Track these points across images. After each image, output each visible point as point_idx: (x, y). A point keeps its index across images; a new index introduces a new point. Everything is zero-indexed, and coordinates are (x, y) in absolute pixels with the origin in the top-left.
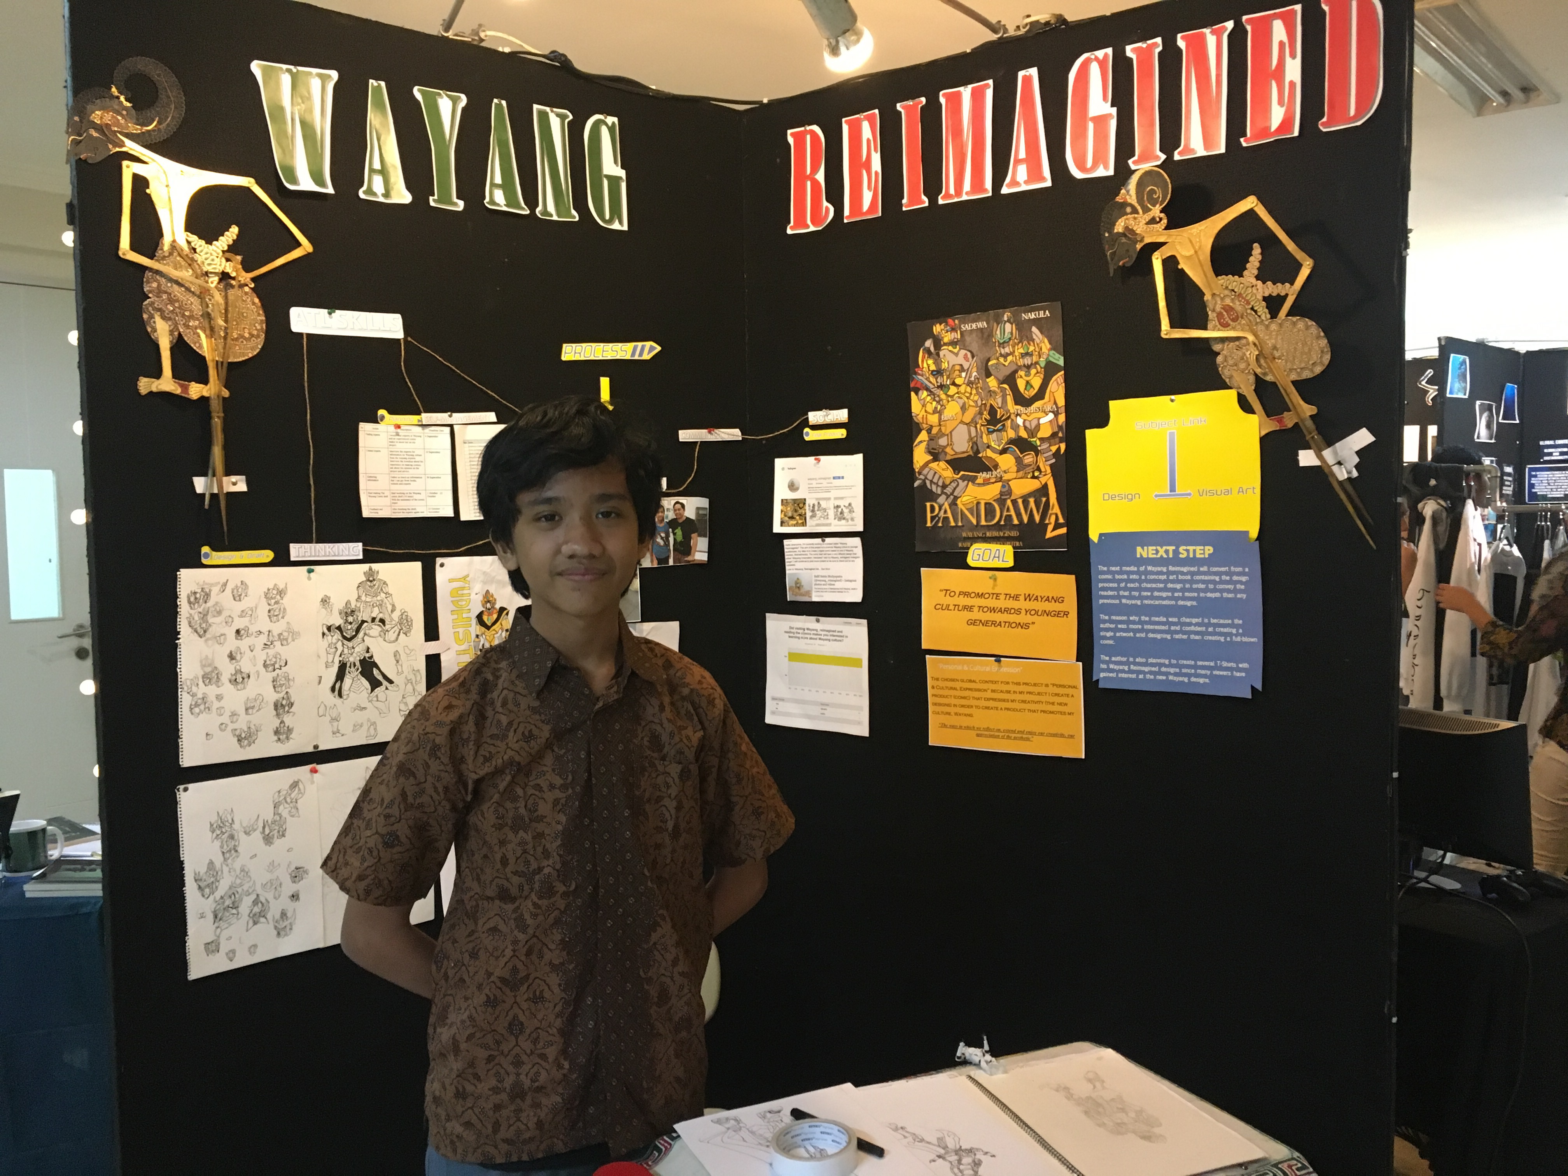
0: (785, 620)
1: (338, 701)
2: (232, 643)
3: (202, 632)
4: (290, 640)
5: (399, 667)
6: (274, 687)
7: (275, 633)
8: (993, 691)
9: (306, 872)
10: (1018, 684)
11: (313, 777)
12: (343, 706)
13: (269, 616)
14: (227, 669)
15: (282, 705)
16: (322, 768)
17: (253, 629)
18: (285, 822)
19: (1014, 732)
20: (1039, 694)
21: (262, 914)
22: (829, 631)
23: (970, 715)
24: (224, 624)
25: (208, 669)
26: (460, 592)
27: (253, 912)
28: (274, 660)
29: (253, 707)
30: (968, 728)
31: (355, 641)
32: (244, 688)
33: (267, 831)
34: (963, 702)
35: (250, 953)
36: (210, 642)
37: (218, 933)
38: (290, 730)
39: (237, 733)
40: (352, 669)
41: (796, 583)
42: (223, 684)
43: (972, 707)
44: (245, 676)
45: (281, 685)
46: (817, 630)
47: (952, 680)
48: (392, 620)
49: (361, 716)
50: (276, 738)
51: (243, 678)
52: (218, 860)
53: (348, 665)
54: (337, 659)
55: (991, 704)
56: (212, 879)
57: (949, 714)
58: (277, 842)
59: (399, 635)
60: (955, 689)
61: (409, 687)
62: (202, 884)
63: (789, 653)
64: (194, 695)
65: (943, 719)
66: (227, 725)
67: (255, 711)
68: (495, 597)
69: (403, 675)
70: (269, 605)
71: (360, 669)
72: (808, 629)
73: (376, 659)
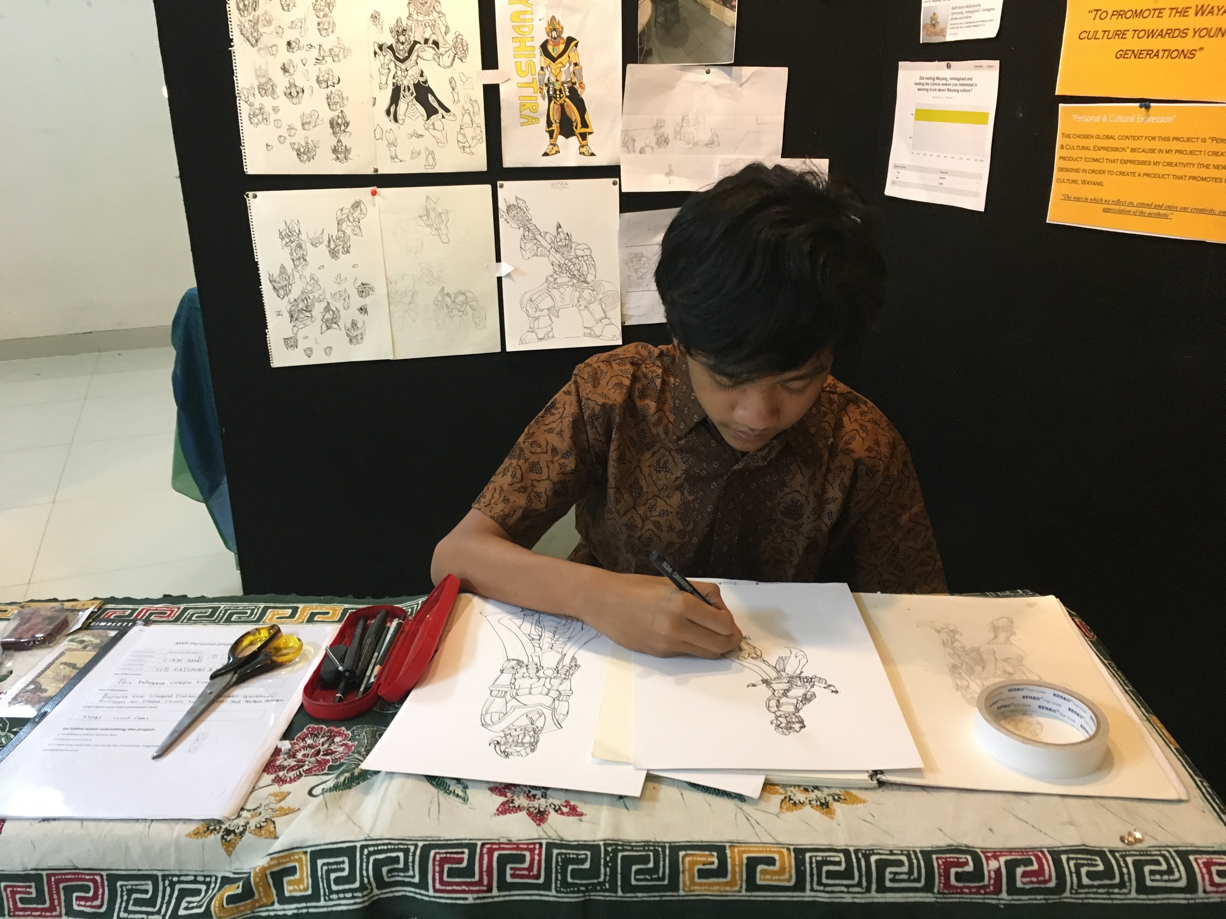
0: (916, 69)
1: (393, 125)
2: (284, 56)
3: (254, 42)
4: (341, 56)
5: (456, 96)
6: (329, 105)
7: (326, 47)
8: (1133, 150)
9: (372, 289)
10: (1167, 139)
11: (374, 201)
12: (400, 131)
13: (319, 29)
14: (281, 82)
15: (338, 124)
16: (382, 191)
17: (304, 42)
18: (349, 239)
19: (1149, 206)
20: (1191, 153)
21: (335, 321)
22: (958, 79)
23: (1100, 184)
24: (275, 34)
25: (263, 80)
26: (521, 17)
27: (326, 317)
28: (327, 76)
29: (309, 123)
30: (1095, 201)
31: (408, 64)
32: (299, 103)
33: (332, 246)
34: (1096, 166)
35: (326, 354)
36: (262, 52)
37: (295, 331)
38: (347, 151)
39: (296, 147)
40: (407, 93)
41: (932, 19)
42: (278, 97)
43: (1104, 172)
44: (299, 90)
45: (336, 104)
46: (946, 79)
47: (1086, 137)
48: (446, 42)
49: (419, 144)
50: (334, 156)
51: (298, 93)
52: (289, 266)
53: (402, 88)
54: (391, 81)
55: (1129, 168)
56: (285, 283)
57: (1075, 182)
58: (343, 257)
59: (453, 60)
60: (1088, 148)
61: (467, 117)
62: (277, 286)
63: (917, 110)
64: (251, 105)
65: (1070, 190)
66: (285, 138)
67: (311, 127)
68: (562, 24)
69: (460, 105)
70: (318, 17)
71: (415, 94)
72: (938, 78)
73: (431, 84)
